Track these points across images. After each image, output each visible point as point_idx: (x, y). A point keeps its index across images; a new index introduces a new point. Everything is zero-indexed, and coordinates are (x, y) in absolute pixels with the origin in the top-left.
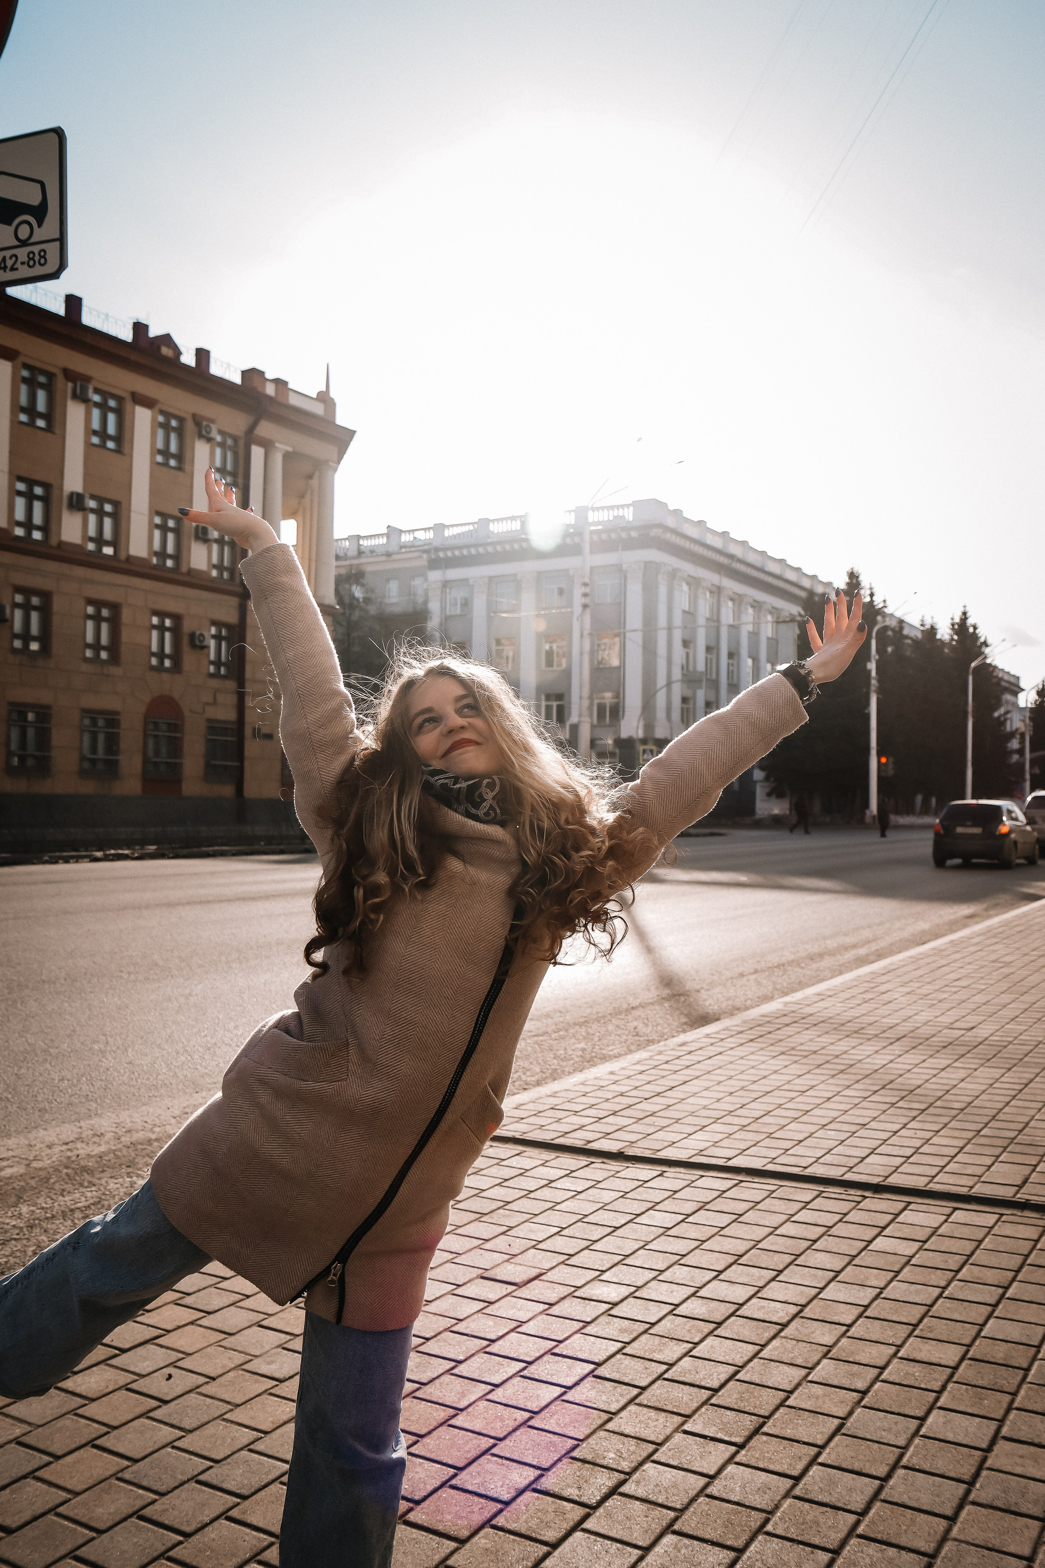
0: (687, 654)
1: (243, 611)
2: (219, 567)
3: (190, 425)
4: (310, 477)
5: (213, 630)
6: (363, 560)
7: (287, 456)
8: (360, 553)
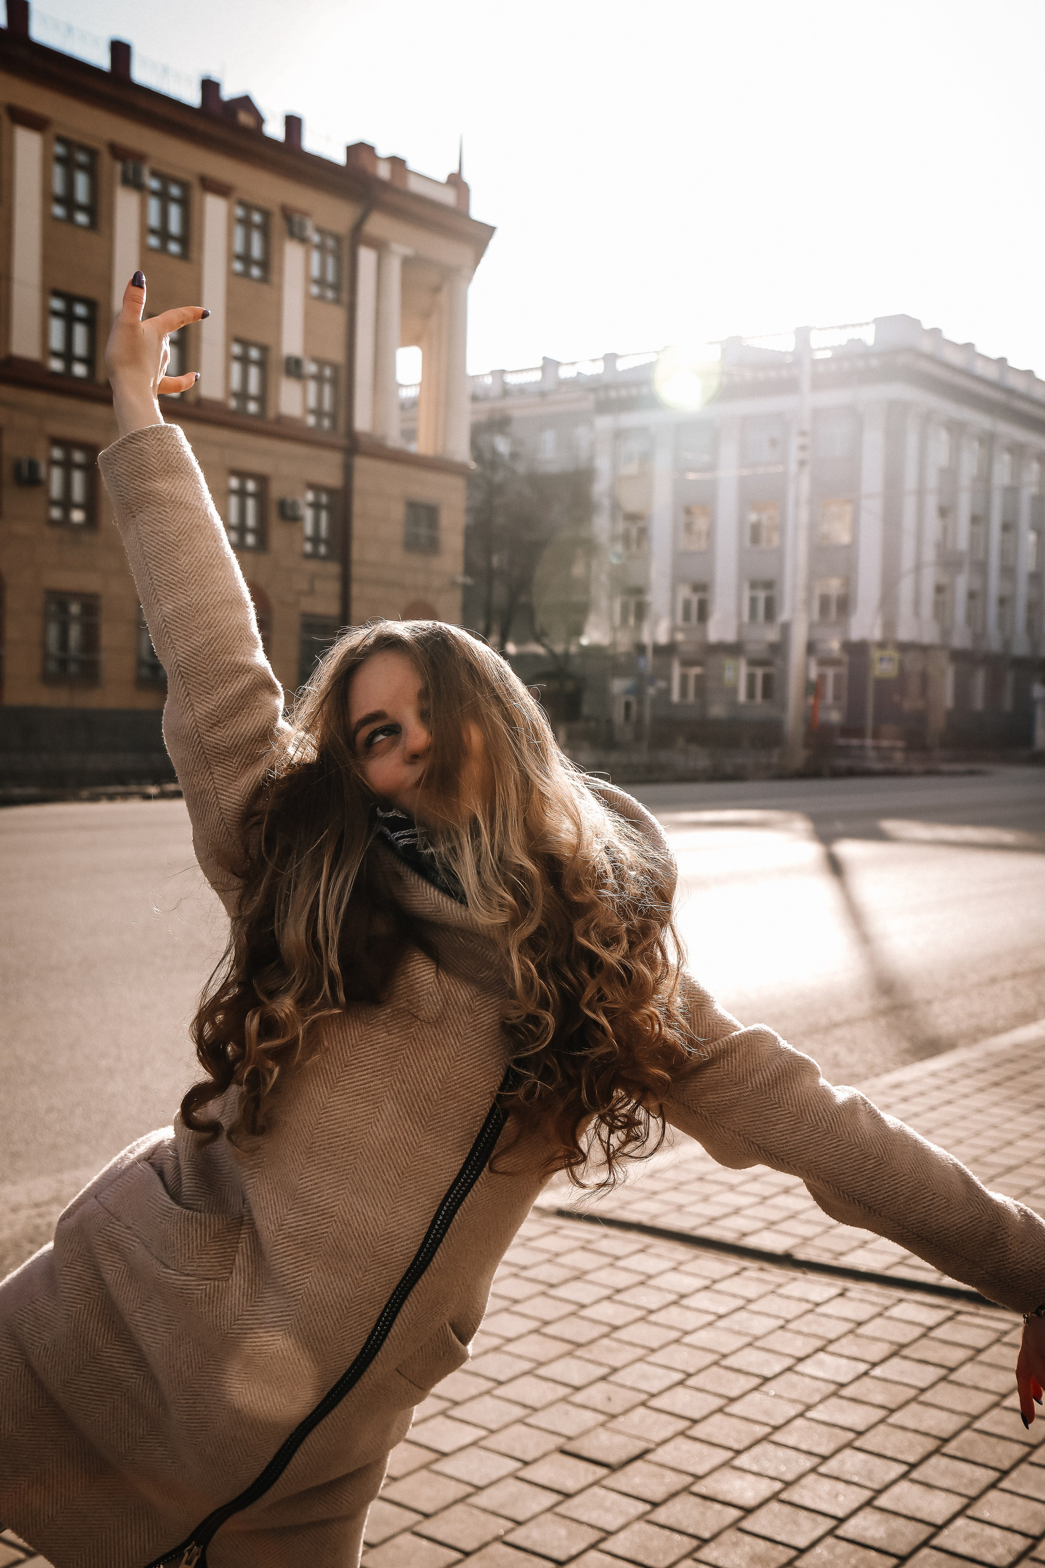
0: (945, 530)
1: (348, 471)
2: (318, 412)
3: (278, 223)
4: (437, 289)
5: (310, 496)
6: (509, 402)
7: (407, 263)
8: (506, 392)
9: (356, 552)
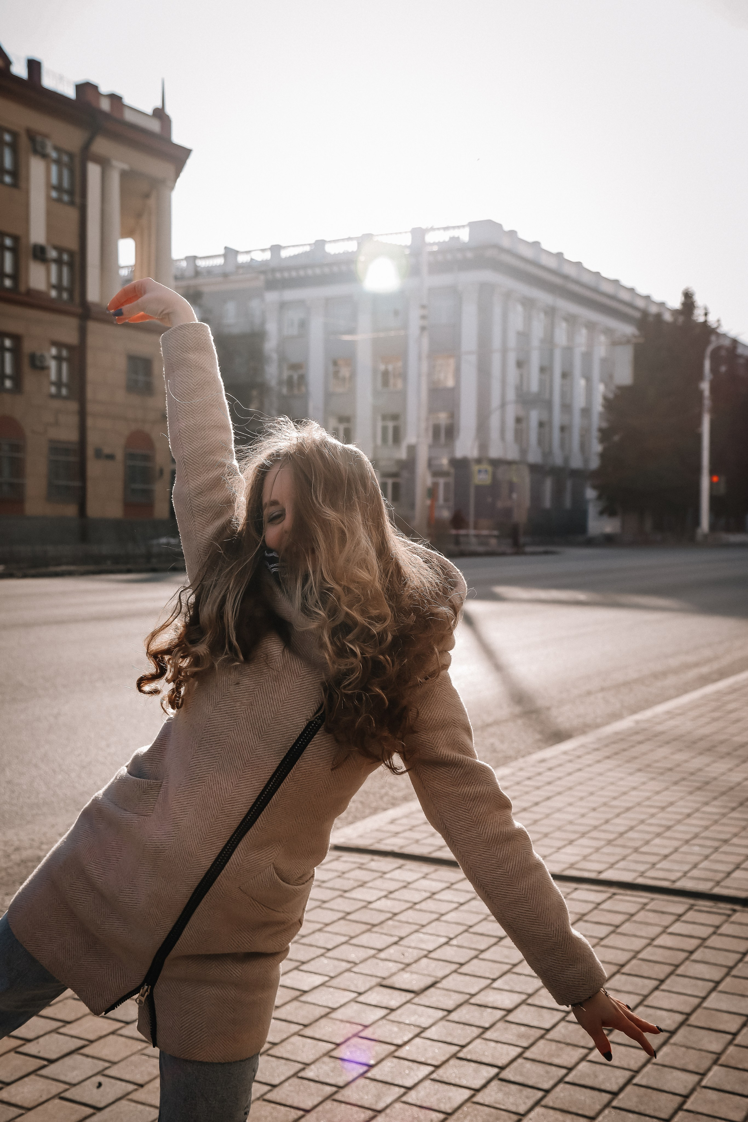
0: (521, 376)
1: (83, 333)
2: (59, 287)
3: (24, 142)
4: (147, 196)
5: (54, 351)
6: (200, 281)
7: (124, 175)
8: (197, 273)
9: (90, 394)
